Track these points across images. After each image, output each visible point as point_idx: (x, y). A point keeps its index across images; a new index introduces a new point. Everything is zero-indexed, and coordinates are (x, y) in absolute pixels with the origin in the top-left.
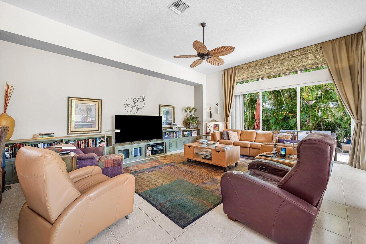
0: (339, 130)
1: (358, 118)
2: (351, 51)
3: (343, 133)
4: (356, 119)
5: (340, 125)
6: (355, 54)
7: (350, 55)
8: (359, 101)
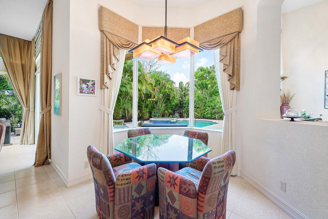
0: (13, 116)
1: (28, 106)
2: (24, 53)
3: (17, 119)
4: (26, 107)
5: (14, 112)
6: (26, 56)
7: (22, 55)
8: (28, 94)
